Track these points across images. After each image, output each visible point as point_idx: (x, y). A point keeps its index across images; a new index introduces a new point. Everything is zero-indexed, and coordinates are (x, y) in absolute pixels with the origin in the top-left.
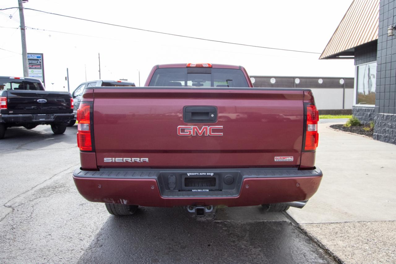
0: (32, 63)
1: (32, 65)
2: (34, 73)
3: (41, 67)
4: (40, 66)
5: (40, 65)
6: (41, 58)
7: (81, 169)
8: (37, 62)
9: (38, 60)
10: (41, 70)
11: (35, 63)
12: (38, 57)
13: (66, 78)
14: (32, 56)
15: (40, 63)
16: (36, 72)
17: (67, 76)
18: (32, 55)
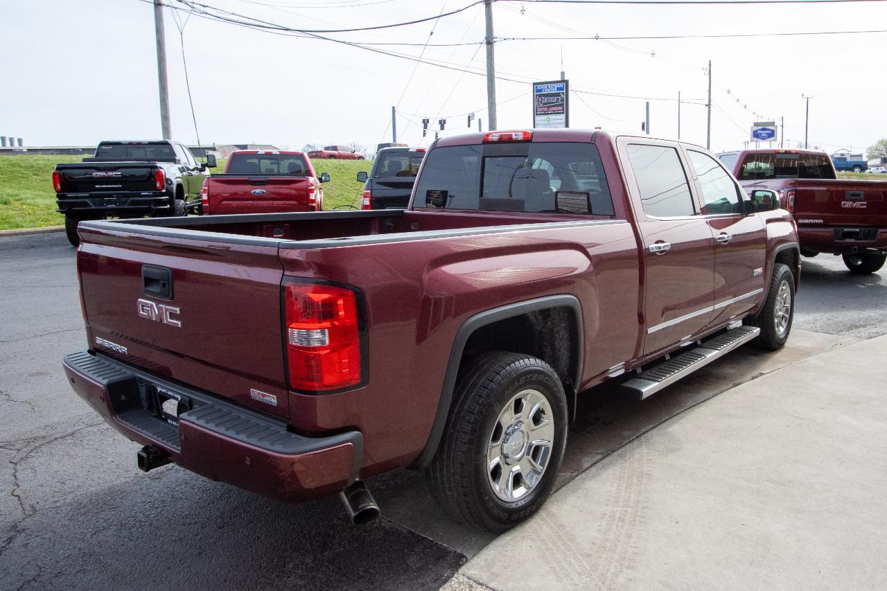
0: (548, 103)
1: (548, 107)
2: (550, 122)
3: (563, 110)
4: (560, 108)
5: (562, 105)
6: (564, 91)
7: (89, 351)
8: (558, 99)
9: (558, 95)
10: (563, 116)
11: (553, 103)
12: (558, 89)
13: (643, 124)
14: (549, 87)
15: (563, 100)
16: (555, 120)
17: (645, 121)
18: (549, 85)
